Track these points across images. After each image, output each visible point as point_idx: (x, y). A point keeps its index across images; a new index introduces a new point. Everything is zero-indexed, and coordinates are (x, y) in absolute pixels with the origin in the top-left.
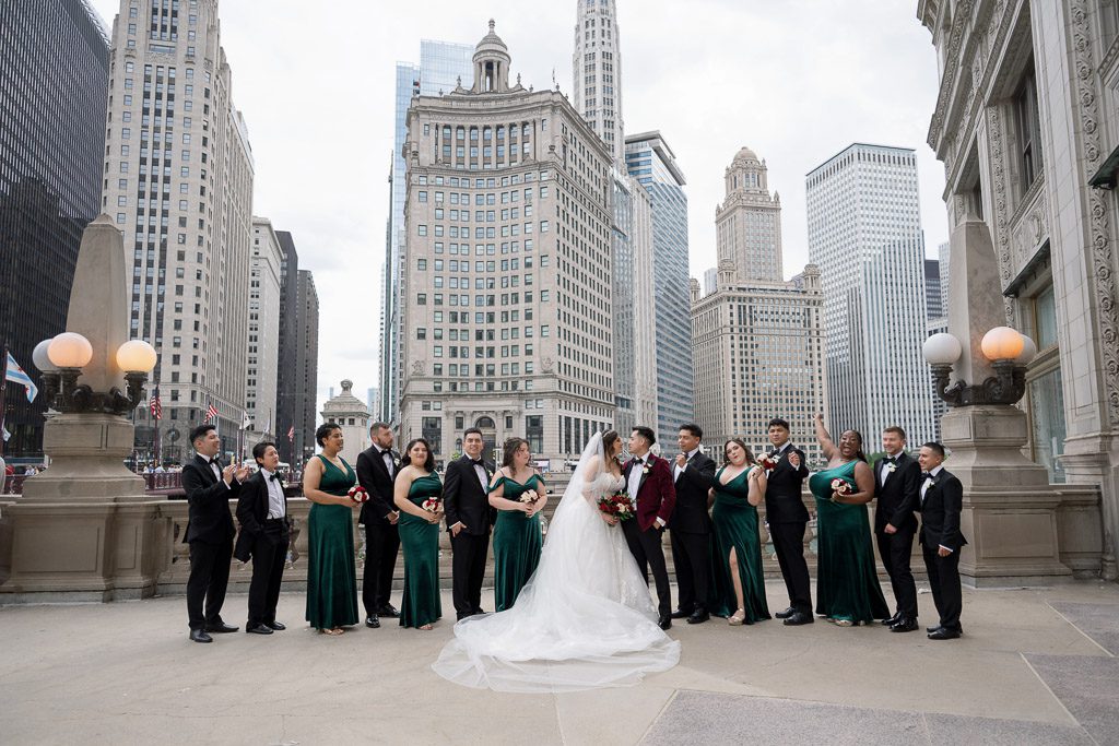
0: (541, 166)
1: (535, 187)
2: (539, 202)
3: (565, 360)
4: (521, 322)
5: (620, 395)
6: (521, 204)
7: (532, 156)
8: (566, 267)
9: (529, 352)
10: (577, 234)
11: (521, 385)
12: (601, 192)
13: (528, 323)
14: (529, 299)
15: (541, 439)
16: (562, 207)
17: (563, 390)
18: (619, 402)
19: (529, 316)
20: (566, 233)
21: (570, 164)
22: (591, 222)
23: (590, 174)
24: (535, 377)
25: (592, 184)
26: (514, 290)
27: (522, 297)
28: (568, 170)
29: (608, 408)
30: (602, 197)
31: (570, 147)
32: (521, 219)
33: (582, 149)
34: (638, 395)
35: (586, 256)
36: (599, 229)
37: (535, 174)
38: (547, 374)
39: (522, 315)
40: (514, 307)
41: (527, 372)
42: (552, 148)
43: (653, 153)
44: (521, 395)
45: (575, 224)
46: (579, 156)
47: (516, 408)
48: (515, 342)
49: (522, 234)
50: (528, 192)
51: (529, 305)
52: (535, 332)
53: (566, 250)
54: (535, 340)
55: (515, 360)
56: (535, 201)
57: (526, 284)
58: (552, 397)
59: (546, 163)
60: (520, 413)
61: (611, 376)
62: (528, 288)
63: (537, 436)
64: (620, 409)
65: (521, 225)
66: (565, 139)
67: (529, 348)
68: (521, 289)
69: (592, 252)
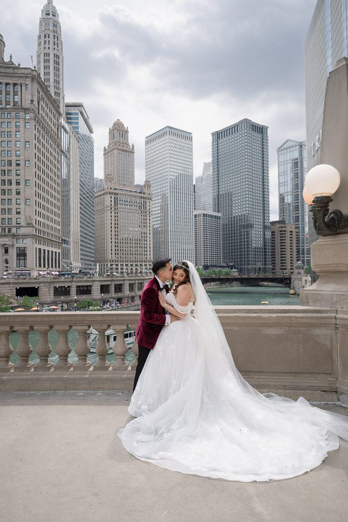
0: (26, 110)
1: (22, 121)
2: (24, 131)
3: (38, 218)
4: (14, 196)
5: (63, 238)
6: (13, 130)
7: (20, 104)
8: (39, 168)
9: (18, 213)
10: (45, 151)
11: (14, 230)
12: (55, 130)
13: (18, 197)
14: (18, 183)
15: (25, 259)
16: (37, 135)
17: (37, 234)
18: (63, 242)
19: (18, 193)
20: (39, 150)
21: (41, 112)
22: (51, 146)
23: (51, 120)
24: (21, 226)
25: (52, 125)
26: (10, 178)
27: (14, 182)
28: (40, 115)
29: (58, 244)
30: (56, 133)
31: (41, 102)
32: (13, 138)
33: (47, 105)
34: (71, 238)
35: (49, 164)
36: (55, 150)
37: (22, 114)
38: (29, 225)
39: (14, 192)
40: (9, 187)
41: (17, 223)
42: (32, 101)
43: (80, 114)
44: (14, 235)
45: (43, 146)
46: (46, 109)
47: (11, 243)
48: (10, 207)
49: (13, 147)
50: (17, 124)
51: (18, 187)
52: (22, 202)
53: (39, 159)
54: (22, 206)
55: (9, 216)
56: (22, 129)
57: (17, 175)
58: (31, 237)
59: (28, 109)
60: (13, 246)
61: (60, 228)
62: (18, 177)
63: (23, 258)
64: (63, 245)
65: (13, 142)
66: (39, 97)
67: (18, 210)
68: (14, 178)
69: (51, 162)
